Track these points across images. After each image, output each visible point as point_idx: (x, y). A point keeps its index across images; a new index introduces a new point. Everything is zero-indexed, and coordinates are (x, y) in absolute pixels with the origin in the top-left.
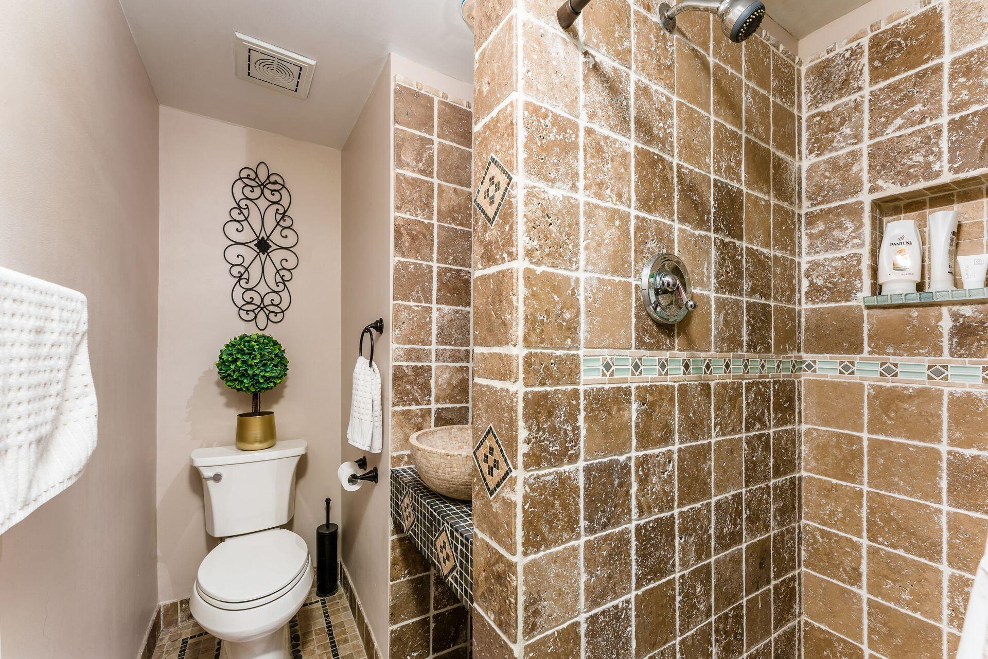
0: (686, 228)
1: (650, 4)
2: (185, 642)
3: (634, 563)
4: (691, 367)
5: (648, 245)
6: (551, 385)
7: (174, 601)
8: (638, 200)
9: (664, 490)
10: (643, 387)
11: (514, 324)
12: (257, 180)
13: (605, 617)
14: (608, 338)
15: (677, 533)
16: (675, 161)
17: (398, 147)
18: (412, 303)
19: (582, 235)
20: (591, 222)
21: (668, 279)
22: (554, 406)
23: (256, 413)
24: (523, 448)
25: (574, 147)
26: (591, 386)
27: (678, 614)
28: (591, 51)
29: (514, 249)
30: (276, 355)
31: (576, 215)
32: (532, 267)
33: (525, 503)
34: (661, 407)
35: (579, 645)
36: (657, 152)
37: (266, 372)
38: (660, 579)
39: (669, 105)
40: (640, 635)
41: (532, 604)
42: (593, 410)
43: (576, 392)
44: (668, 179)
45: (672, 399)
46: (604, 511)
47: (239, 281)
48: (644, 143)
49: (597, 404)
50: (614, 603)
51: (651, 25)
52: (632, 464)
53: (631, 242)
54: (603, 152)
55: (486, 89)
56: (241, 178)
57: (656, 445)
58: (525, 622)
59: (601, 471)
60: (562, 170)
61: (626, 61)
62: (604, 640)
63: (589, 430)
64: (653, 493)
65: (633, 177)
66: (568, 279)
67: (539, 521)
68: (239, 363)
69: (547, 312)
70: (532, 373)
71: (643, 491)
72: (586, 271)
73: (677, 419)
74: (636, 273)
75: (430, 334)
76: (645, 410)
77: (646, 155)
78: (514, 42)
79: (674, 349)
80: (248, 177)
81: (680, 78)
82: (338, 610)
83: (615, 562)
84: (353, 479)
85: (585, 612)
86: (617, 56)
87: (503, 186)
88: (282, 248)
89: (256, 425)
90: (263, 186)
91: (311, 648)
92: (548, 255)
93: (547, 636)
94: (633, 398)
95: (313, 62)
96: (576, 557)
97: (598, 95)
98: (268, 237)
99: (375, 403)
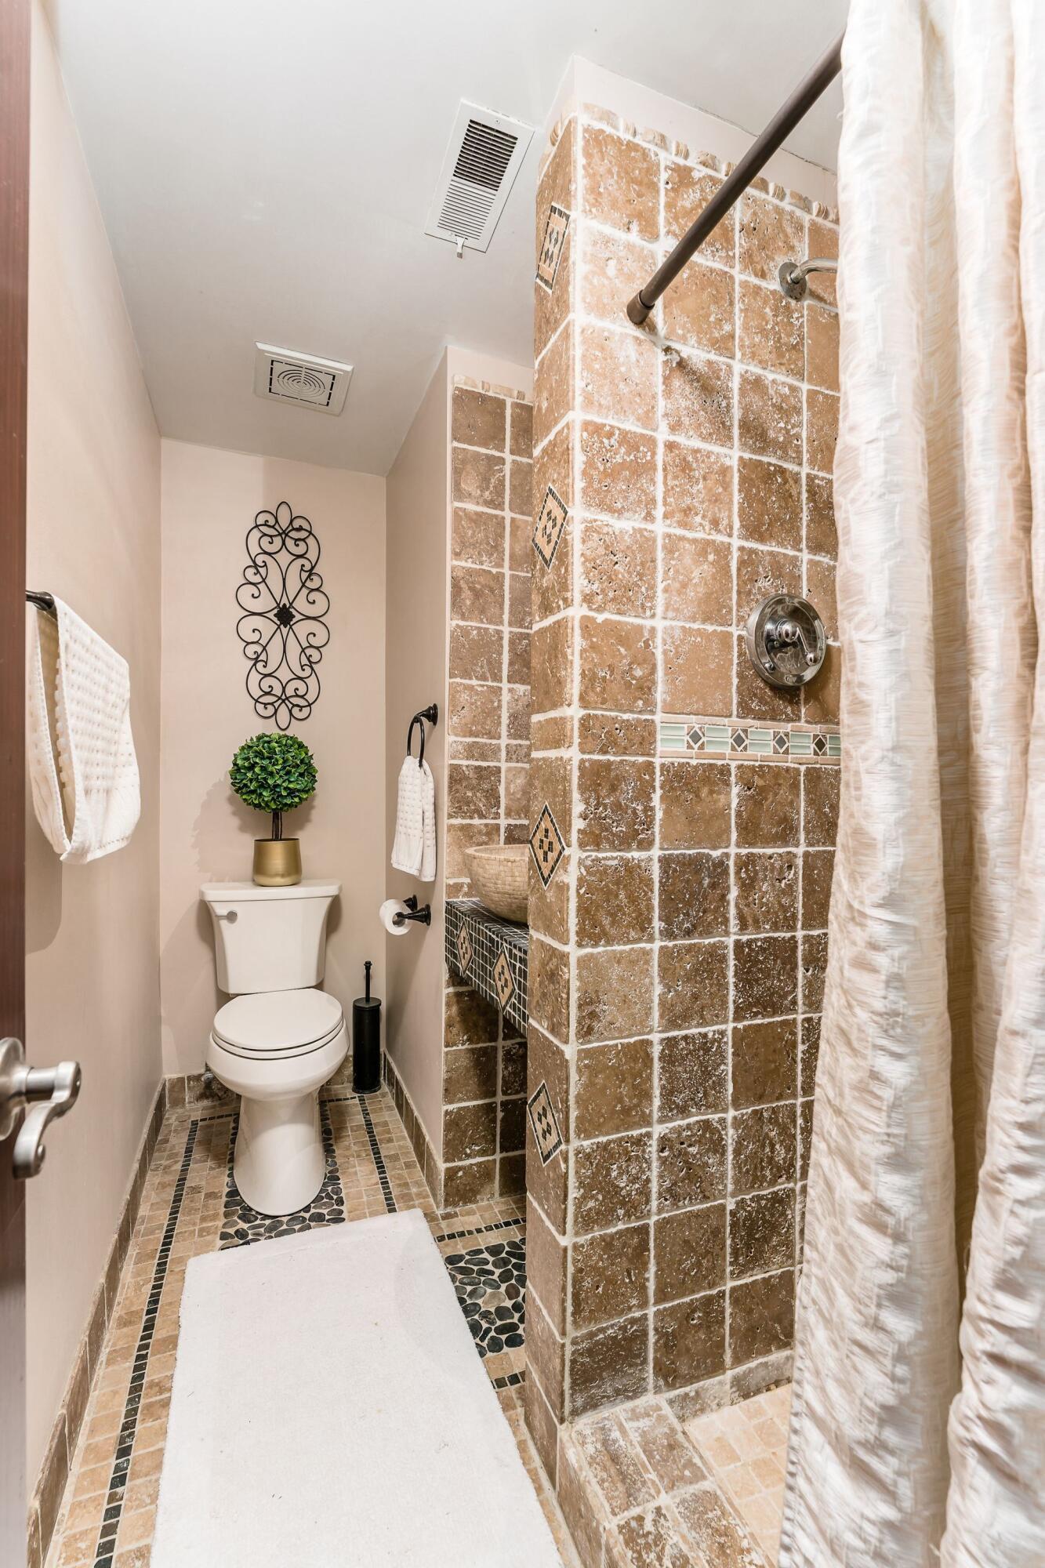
0: (821, 559)
1: (765, 268)
2: (194, 1123)
3: (731, 987)
4: (827, 746)
5: (759, 584)
6: (615, 754)
7: (180, 1075)
8: (742, 526)
9: (779, 903)
10: (748, 767)
11: (569, 680)
12: (277, 527)
13: (687, 1044)
14: (697, 702)
15: (800, 963)
16: (805, 470)
17: (457, 472)
18: (474, 682)
19: (660, 575)
20: (673, 559)
21: (787, 627)
22: (620, 779)
23: (277, 837)
24: (578, 824)
25: (651, 467)
26: (670, 760)
27: (800, 1067)
28: (674, 345)
29: (569, 595)
30: (302, 761)
31: (653, 551)
32: (592, 614)
33: (580, 887)
34: (776, 794)
35: (651, 1068)
36: (773, 461)
37: (290, 782)
38: (772, 1016)
39: (795, 397)
40: (739, 1080)
41: (588, 1004)
42: (672, 789)
43: (650, 764)
44: (791, 496)
45: (795, 786)
46: (687, 914)
47: (255, 665)
48: (754, 452)
49: (679, 782)
50: (703, 1030)
51: (768, 296)
52: (731, 863)
53: (732, 582)
54: (691, 470)
55: (545, 405)
56: (257, 526)
57: (768, 843)
58: (579, 1023)
59: (684, 864)
60: (633, 497)
61: (727, 349)
62: (686, 1072)
63: (667, 812)
64: (762, 905)
65: (737, 498)
66: (640, 628)
67: (597, 910)
68: (257, 770)
69: (612, 669)
70: (590, 738)
71: (747, 898)
72: (665, 618)
73: (802, 814)
74: (739, 621)
75: (500, 723)
76: (752, 797)
77: (756, 467)
78: (571, 352)
79: (799, 720)
80: (266, 524)
81: (813, 358)
82: (381, 1109)
83: (703, 980)
84: (399, 919)
85: (660, 1032)
86: (713, 345)
87: (559, 521)
88: (308, 618)
89: (277, 853)
90: (284, 534)
91: (347, 1143)
92: (613, 600)
93: (606, 1046)
94: (733, 779)
95: (349, 368)
96: (647, 962)
97: (685, 398)
98: (291, 604)
99: (427, 814)
